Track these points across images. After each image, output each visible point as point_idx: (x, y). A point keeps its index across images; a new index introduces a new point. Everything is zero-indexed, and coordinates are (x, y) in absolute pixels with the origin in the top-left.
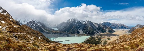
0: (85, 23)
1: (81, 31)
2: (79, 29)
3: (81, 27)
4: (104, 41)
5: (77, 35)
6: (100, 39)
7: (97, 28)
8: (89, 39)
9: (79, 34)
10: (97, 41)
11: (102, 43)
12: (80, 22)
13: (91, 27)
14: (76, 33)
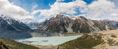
0: (76, 19)
1: (69, 30)
2: (68, 27)
3: (69, 24)
4: (107, 39)
5: (63, 35)
6: (99, 37)
7: (93, 25)
8: (82, 37)
9: (66, 33)
10: (95, 40)
11: (106, 43)
12: (69, 17)
13: (84, 23)
14: (61, 32)
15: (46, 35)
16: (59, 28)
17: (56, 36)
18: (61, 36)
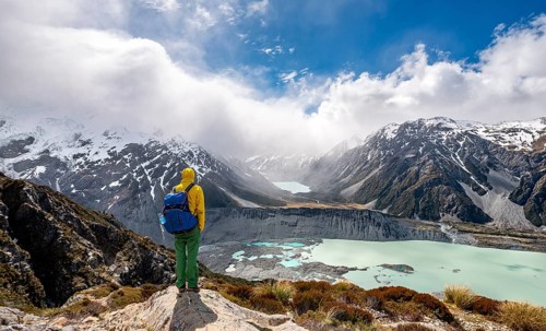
2: (482, 193)
14: (448, 217)
15: (381, 231)
16: (430, 195)
17: (426, 238)
18: (458, 242)
